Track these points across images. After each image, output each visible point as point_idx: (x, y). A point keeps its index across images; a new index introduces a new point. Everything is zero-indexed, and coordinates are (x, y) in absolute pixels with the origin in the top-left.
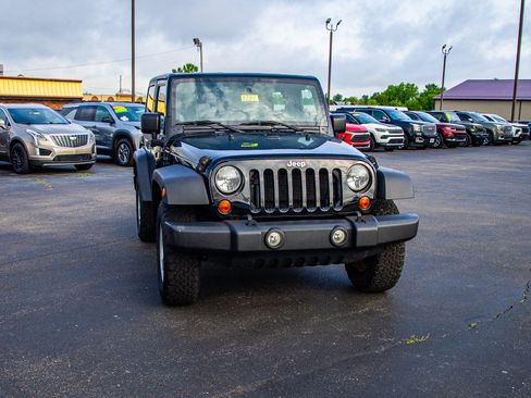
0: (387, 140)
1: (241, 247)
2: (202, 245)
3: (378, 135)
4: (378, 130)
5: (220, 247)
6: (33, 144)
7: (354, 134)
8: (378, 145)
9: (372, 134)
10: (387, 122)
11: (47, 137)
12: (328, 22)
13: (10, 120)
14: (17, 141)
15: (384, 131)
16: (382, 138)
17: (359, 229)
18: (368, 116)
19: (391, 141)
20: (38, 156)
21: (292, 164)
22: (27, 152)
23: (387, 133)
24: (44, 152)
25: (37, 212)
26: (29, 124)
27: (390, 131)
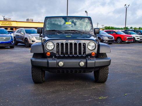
0: (139, 40)
1: (50, 66)
2: (39, 65)
3: (136, 38)
4: (136, 36)
5: (44, 66)
6: (30, 39)
7: (128, 37)
8: (136, 41)
9: (134, 38)
10: (140, 34)
11: (34, 37)
12: (125, 5)
13: (25, 33)
14: (26, 38)
15: (138, 36)
16: (137, 39)
17: (88, 62)
18: (133, 32)
19: (140, 40)
20: (31, 42)
21: (70, 41)
22: (28, 41)
23: (139, 37)
24: (33, 41)
25: (22, 57)
26: (30, 34)
27: (140, 37)
